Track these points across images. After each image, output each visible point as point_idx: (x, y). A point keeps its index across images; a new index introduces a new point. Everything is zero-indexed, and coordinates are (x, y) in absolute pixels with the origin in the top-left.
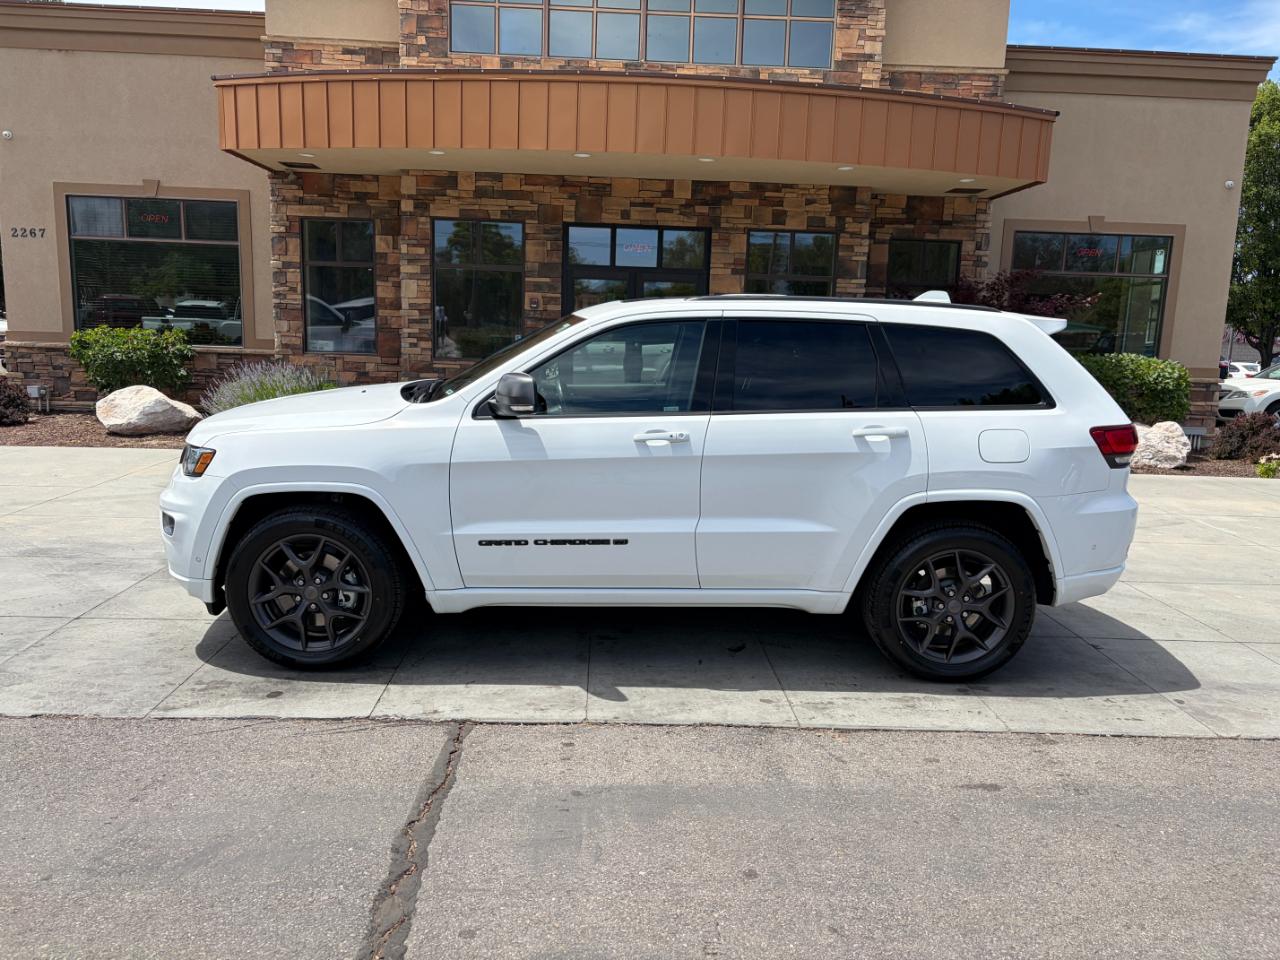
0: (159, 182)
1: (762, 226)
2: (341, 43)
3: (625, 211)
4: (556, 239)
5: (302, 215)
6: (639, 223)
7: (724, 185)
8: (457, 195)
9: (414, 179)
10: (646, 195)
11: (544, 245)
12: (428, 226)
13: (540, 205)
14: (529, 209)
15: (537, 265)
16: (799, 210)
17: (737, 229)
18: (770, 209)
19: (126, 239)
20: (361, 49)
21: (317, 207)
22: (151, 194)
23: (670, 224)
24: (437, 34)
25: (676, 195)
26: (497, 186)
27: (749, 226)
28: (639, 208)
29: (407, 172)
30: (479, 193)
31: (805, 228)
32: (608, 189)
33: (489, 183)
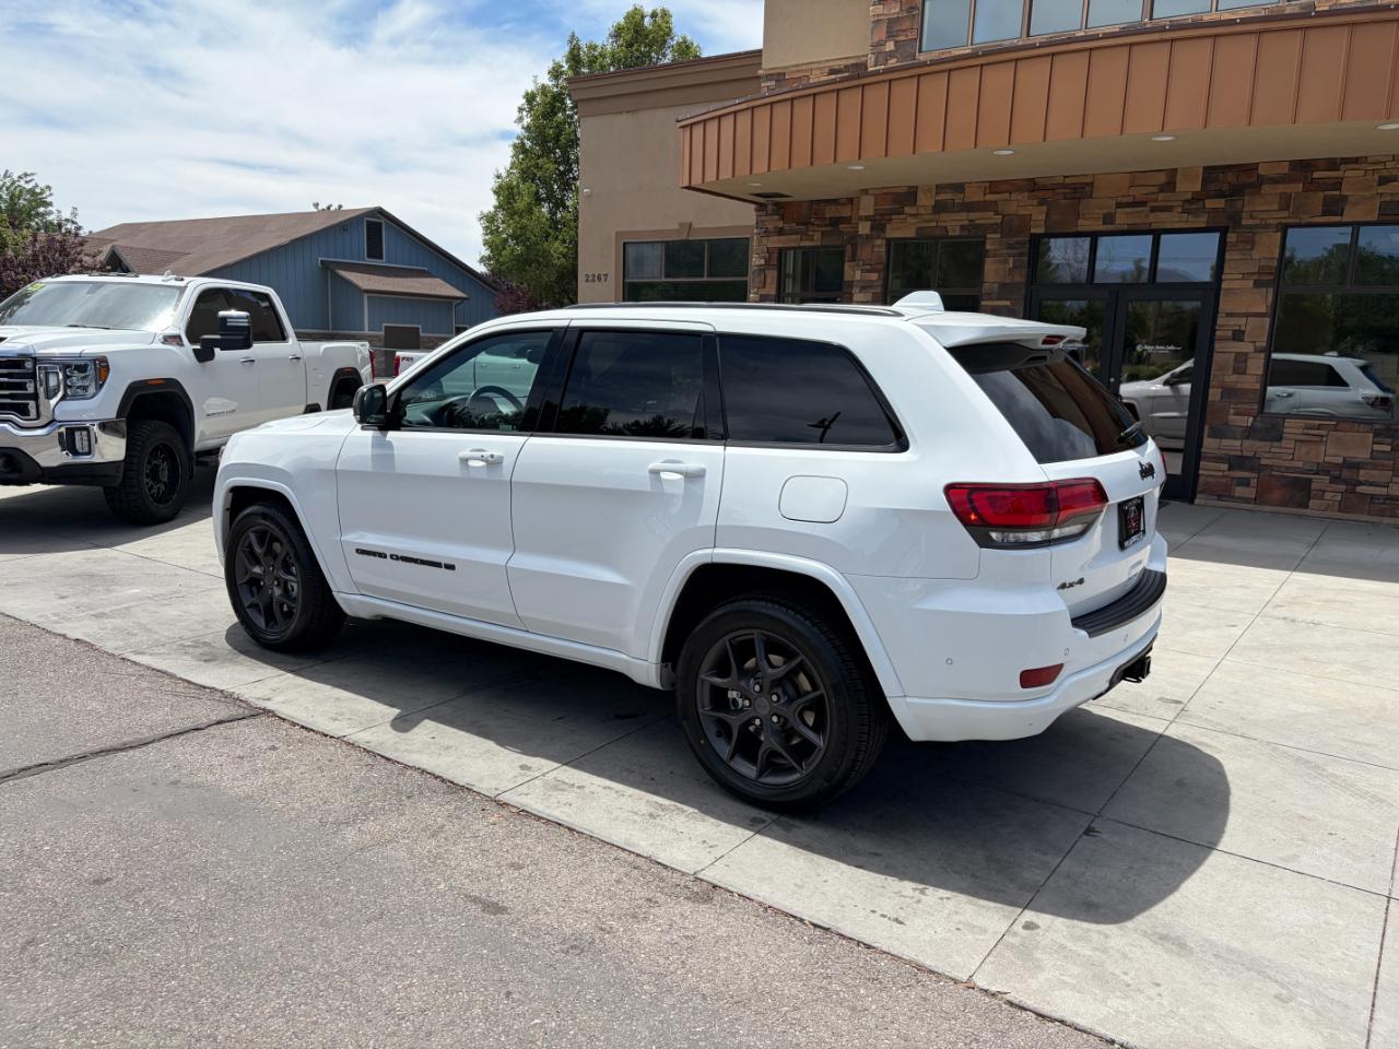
0: (691, 224)
1: (1306, 219)
2: (827, 64)
3: (1108, 214)
4: (1021, 255)
5: (780, 246)
6: (1125, 227)
7: (1254, 167)
8: (915, 212)
9: (872, 198)
10: (1138, 192)
11: (1006, 262)
12: (883, 249)
13: (1004, 216)
14: (992, 221)
15: (996, 286)
16: (1367, 194)
17: (1267, 226)
18: (1321, 195)
19: (663, 280)
20: (846, 66)
21: (794, 237)
22: (684, 237)
23: (1168, 226)
24: (907, 36)
25: (1179, 188)
26: (958, 198)
27: (1283, 221)
28: (1128, 210)
29: (865, 192)
30: (939, 208)
31: (1374, 218)
32: (1087, 189)
33: (949, 196)
